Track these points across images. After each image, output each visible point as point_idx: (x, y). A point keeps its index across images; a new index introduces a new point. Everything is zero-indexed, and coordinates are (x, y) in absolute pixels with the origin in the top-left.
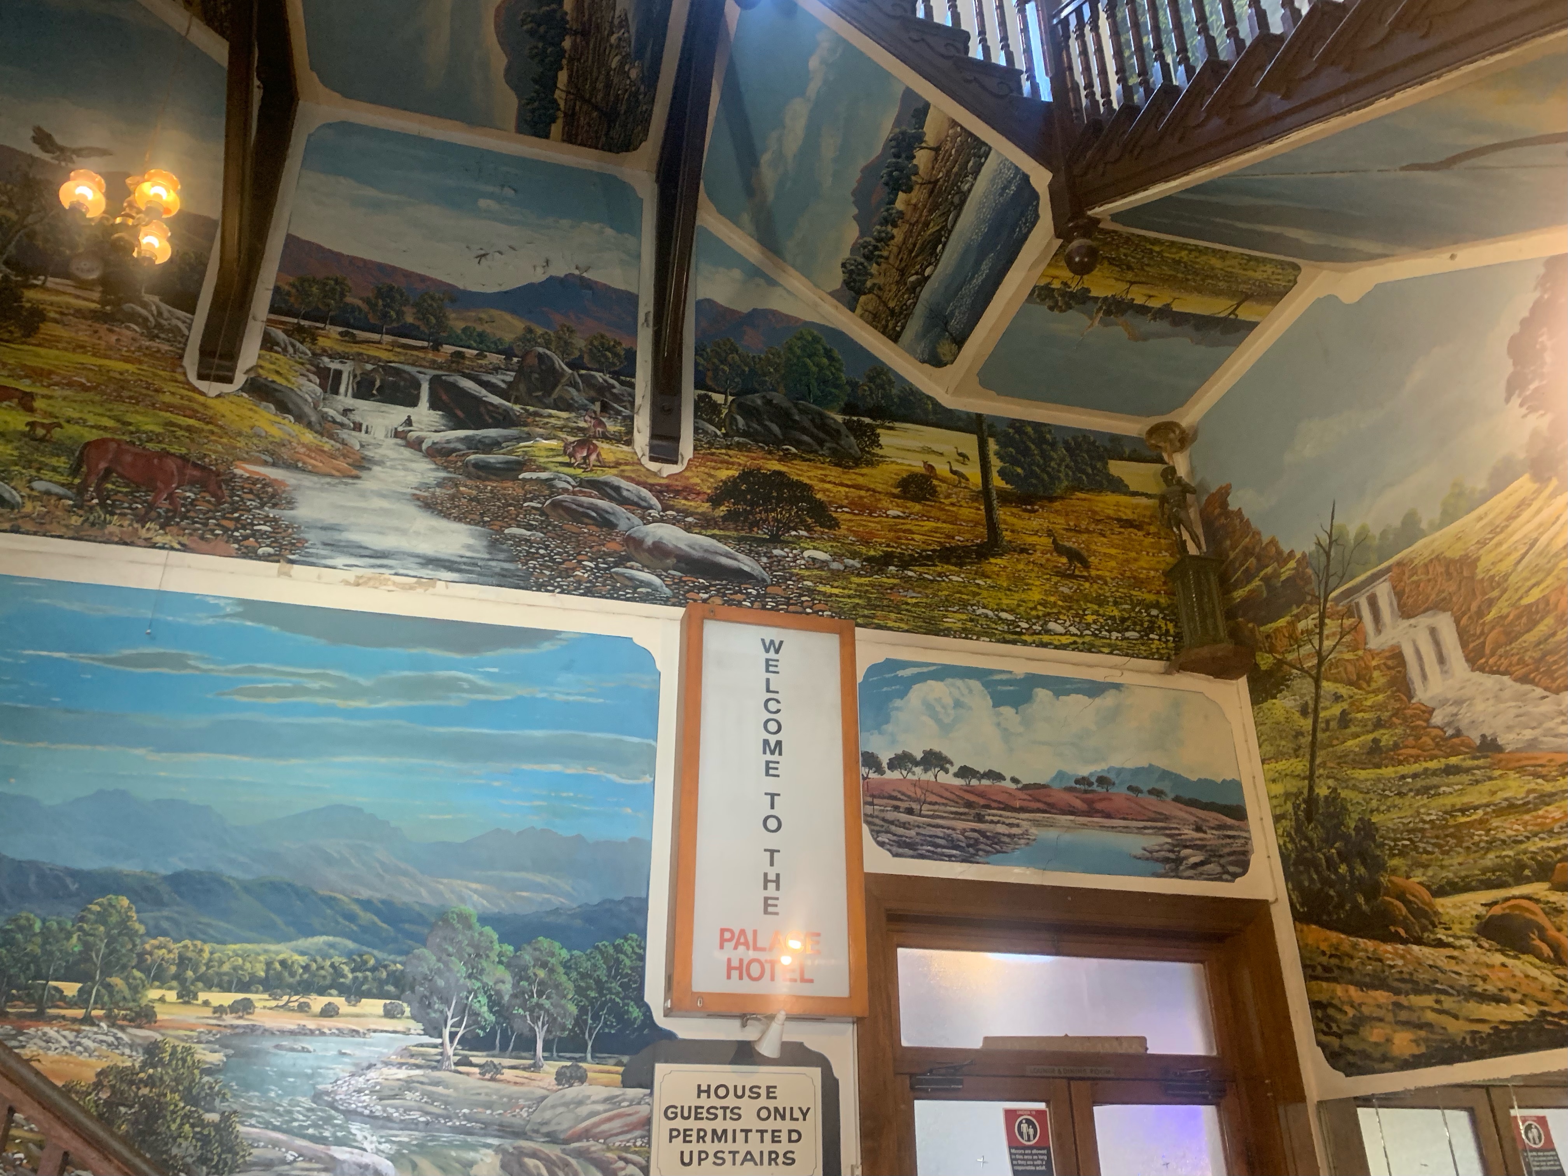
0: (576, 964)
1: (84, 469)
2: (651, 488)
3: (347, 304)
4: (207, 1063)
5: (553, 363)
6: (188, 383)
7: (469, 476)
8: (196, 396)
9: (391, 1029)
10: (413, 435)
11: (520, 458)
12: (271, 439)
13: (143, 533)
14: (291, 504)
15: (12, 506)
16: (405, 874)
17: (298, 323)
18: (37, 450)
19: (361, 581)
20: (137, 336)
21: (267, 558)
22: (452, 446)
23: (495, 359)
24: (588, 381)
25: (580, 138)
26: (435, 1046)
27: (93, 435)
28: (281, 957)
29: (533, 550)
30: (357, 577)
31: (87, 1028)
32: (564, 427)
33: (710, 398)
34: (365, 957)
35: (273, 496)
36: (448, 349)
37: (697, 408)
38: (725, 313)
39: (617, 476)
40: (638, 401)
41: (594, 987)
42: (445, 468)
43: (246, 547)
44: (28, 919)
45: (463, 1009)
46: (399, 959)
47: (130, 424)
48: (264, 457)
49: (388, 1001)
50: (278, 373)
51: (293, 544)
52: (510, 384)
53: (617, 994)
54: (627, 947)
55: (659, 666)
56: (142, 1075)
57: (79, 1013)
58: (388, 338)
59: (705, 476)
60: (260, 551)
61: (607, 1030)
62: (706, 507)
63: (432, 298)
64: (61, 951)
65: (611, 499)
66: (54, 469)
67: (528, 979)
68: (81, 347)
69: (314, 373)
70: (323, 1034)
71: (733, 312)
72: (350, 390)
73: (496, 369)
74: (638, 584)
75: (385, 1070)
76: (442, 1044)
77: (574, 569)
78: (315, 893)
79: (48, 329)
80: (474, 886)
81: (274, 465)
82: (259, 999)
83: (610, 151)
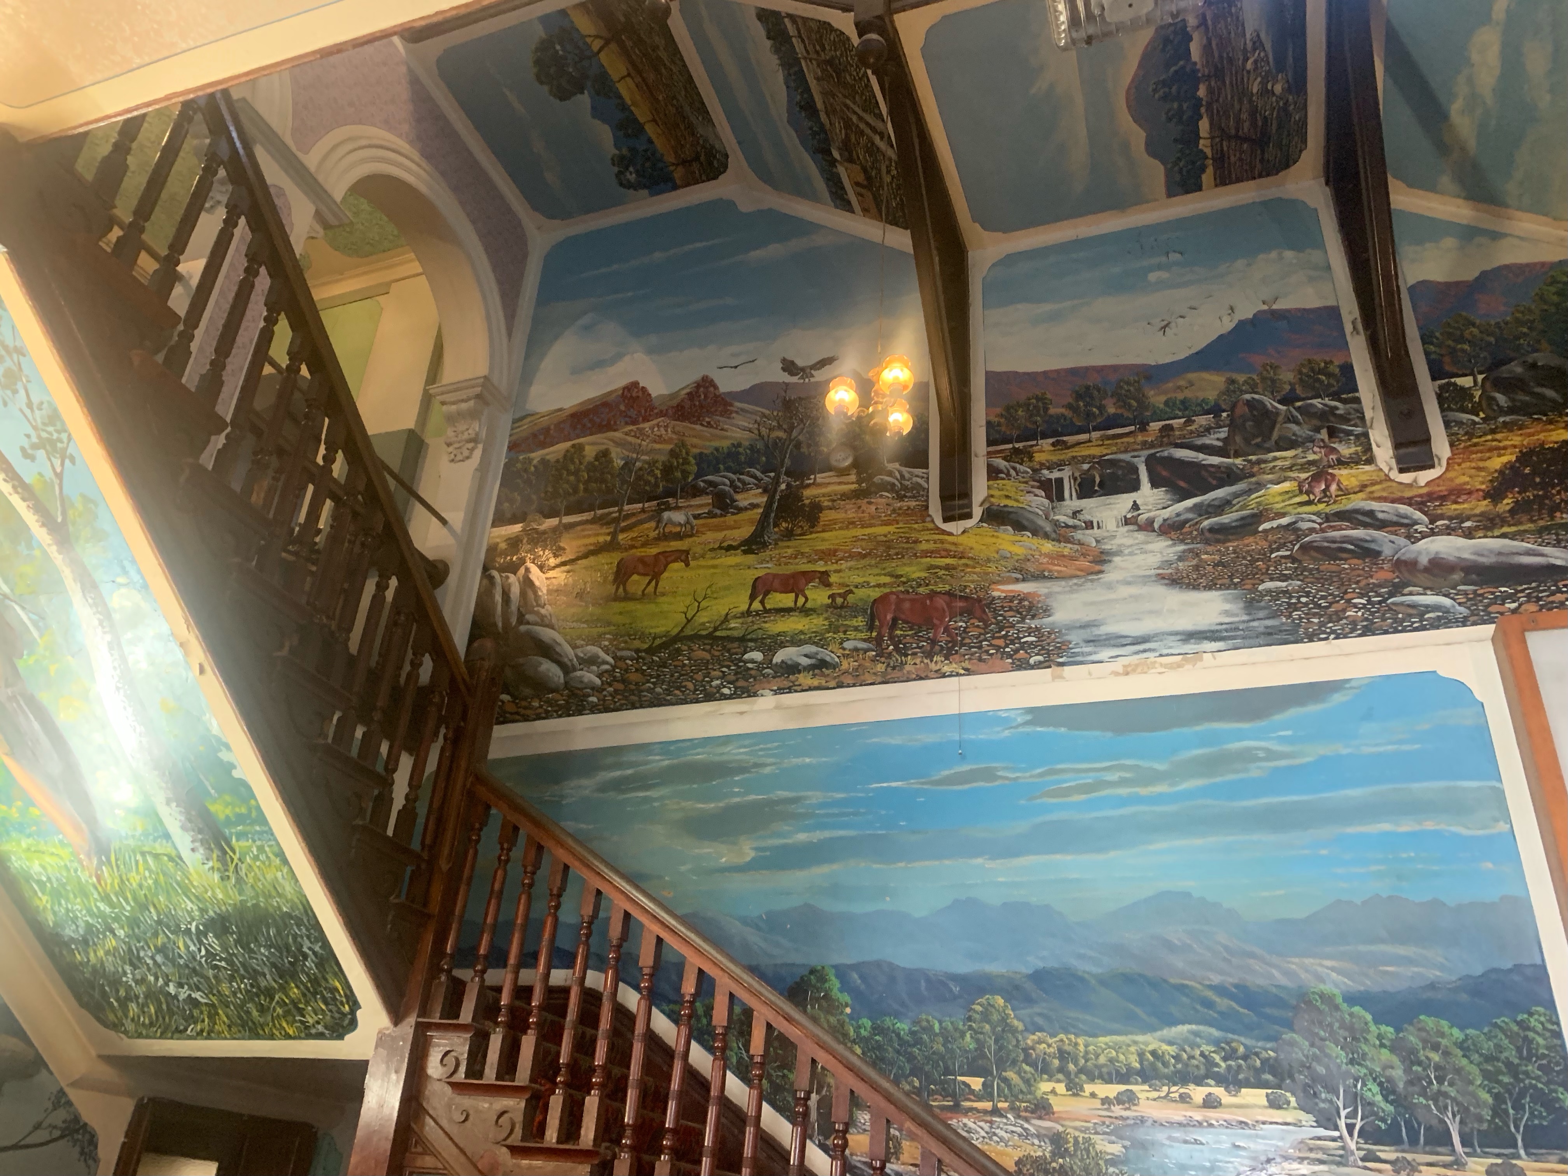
0: (1474, 1045)
1: (877, 623)
2: (1409, 502)
3: (1051, 416)
4: (1108, 1154)
5: (1264, 406)
6: (938, 528)
7: (1207, 542)
8: (946, 537)
9: (1280, 1120)
10: (1143, 518)
11: (1255, 511)
12: (1016, 558)
13: (933, 666)
14: (1047, 611)
15: (834, 666)
16: (1252, 955)
17: (1014, 448)
18: (840, 616)
19: (1129, 669)
20: (890, 501)
21: (1038, 666)
22: (1183, 517)
23: (1202, 420)
24: (1305, 411)
25: (1234, 176)
26: (1334, 1140)
27: (876, 594)
28: (1150, 1048)
29: (1294, 601)
30: (1124, 666)
31: (998, 1119)
32: (1293, 465)
33: (1455, 384)
34: (1233, 1045)
35: (1030, 608)
36: (1155, 426)
37: (1440, 399)
38: (1444, 290)
39: (1366, 500)
40: (1368, 414)
41: (1504, 1069)
42: (1182, 541)
43: (1019, 660)
44: (928, 1021)
45: (1353, 1099)
46: (1269, 1045)
47: (902, 576)
48: (1014, 575)
49: (1270, 1091)
50: (1007, 497)
51: (1059, 648)
52: (1224, 440)
53: (1538, 1079)
54: (1533, 1022)
55: (1478, 696)
56: (1054, 1165)
57: (987, 1105)
58: (1095, 435)
59: (1473, 472)
60: (1032, 661)
61: (1536, 1122)
62: (1484, 506)
63: (1128, 383)
64: (959, 1048)
65: (1366, 526)
66: (856, 629)
67: (1420, 1063)
68: (851, 524)
69: (1039, 488)
70: (1211, 1125)
71: (1457, 284)
72: (1074, 494)
73: (1208, 430)
74: (1422, 611)
75: (1286, 1165)
76: (1341, 1137)
77: (1344, 610)
78: (1165, 981)
79: (827, 516)
80: (1329, 963)
81: (1024, 580)
82: (1140, 1090)
83: (1268, 175)
